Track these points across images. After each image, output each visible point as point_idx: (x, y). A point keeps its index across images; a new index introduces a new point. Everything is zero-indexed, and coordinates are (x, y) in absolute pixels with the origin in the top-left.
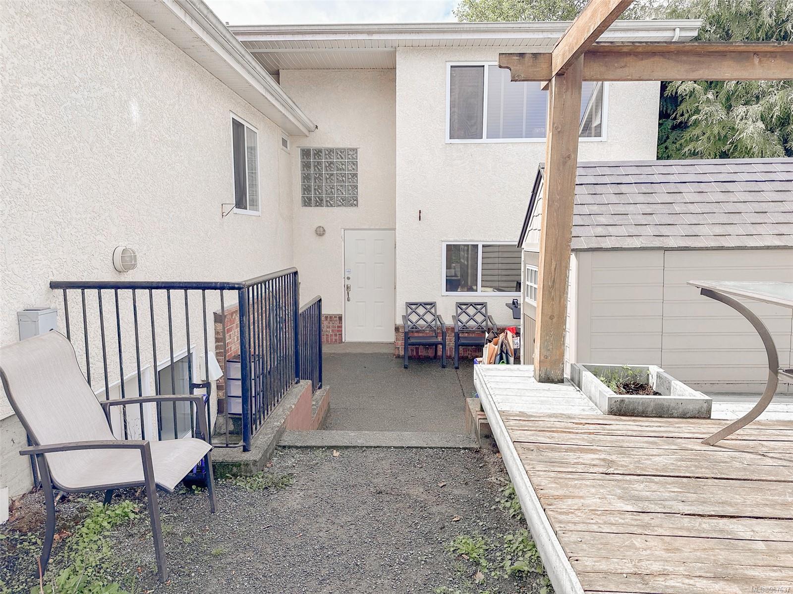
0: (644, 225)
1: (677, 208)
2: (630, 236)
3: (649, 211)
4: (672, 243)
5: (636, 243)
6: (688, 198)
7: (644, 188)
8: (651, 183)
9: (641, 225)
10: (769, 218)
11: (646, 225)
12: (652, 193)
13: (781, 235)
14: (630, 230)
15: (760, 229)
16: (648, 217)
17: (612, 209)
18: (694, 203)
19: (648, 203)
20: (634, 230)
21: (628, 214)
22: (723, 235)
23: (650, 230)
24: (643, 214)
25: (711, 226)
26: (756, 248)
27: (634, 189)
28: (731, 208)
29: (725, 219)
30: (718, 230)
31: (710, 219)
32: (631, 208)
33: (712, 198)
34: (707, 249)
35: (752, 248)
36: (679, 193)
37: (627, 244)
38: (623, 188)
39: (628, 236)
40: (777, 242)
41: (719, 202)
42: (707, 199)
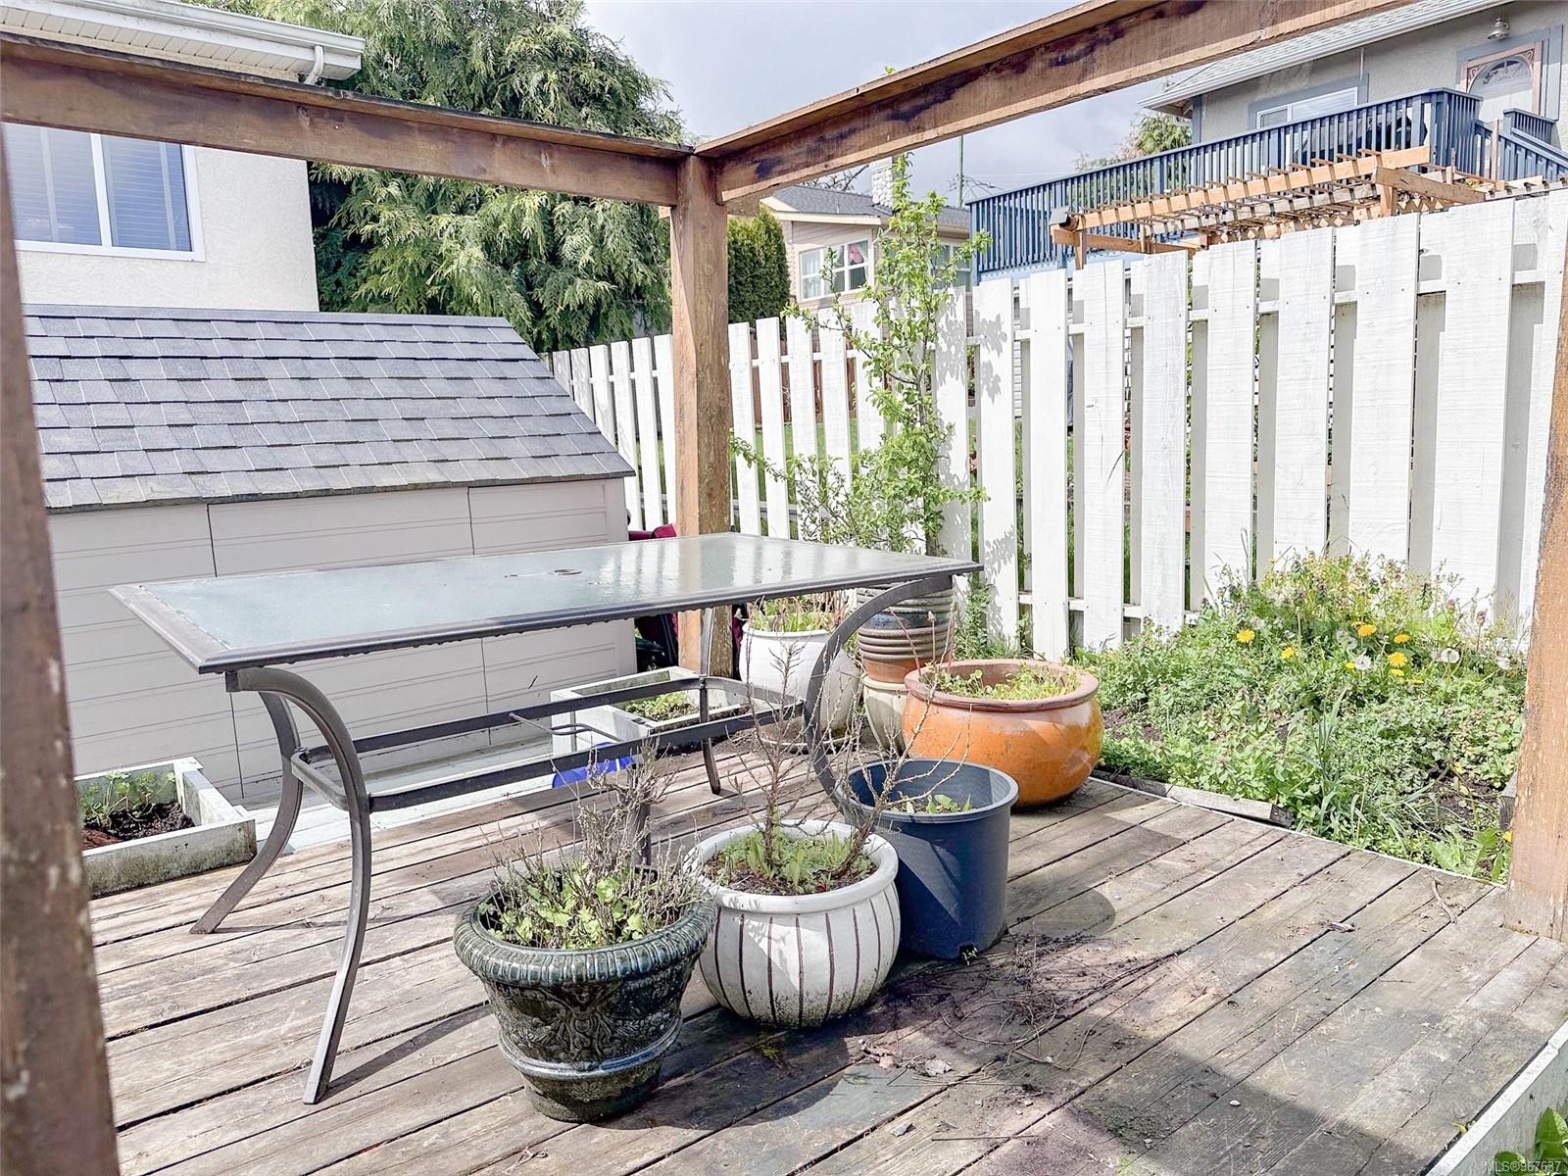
0: (167, 450)
1: (250, 413)
2: (128, 476)
3: (185, 418)
4: (223, 487)
5: (138, 491)
6: (276, 390)
7: (182, 369)
8: (202, 358)
9: (161, 450)
10: (427, 429)
11: (172, 449)
12: (200, 380)
13: (442, 461)
14: (130, 463)
15: (408, 452)
16: (180, 432)
17: (96, 415)
18: (287, 400)
19: (186, 402)
20: (139, 463)
21: (133, 427)
22: (334, 466)
23: (177, 462)
24: (169, 426)
25: (312, 449)
26: (394, 489)
27: (159, 369)
28: (360, 410)
29: (343, 433)
30: (326, 456)
31: (312, 433)
32: (144, 414)
33: (324, 390)
34: (296, 496)
35: (386, 490)
36: (260, 379)
37: (115, 494)
38: (133, 369)
39: (122, 476)
40: (434, 476)
41: (338, 399)
42: (316, 393)
